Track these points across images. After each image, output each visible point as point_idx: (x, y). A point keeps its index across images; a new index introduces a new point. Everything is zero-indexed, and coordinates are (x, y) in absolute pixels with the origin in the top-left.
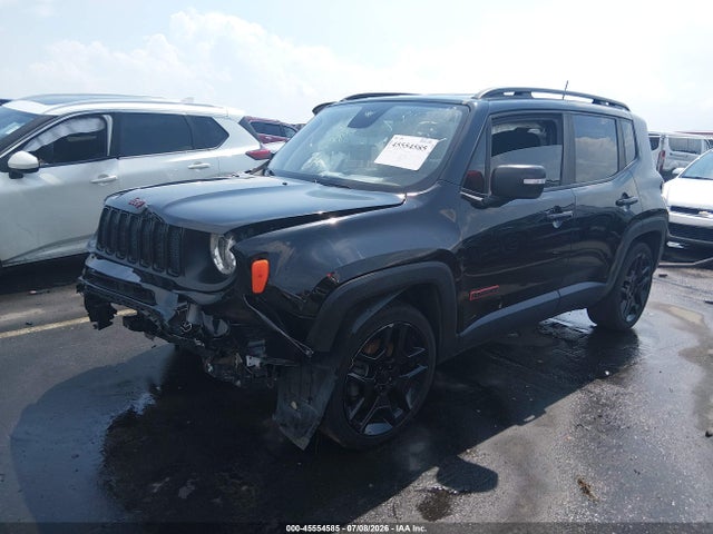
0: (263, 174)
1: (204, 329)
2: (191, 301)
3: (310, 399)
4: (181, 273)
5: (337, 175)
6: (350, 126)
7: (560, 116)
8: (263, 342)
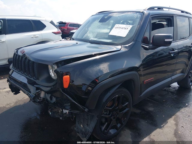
0: (70, 40)
1: (47, 100)
2: (41, 90)
3: (87, 125)
4: (38, 79)
5: (95, 39)
6: (100, 22)
7: (173, 17)
8: (69, 104)
